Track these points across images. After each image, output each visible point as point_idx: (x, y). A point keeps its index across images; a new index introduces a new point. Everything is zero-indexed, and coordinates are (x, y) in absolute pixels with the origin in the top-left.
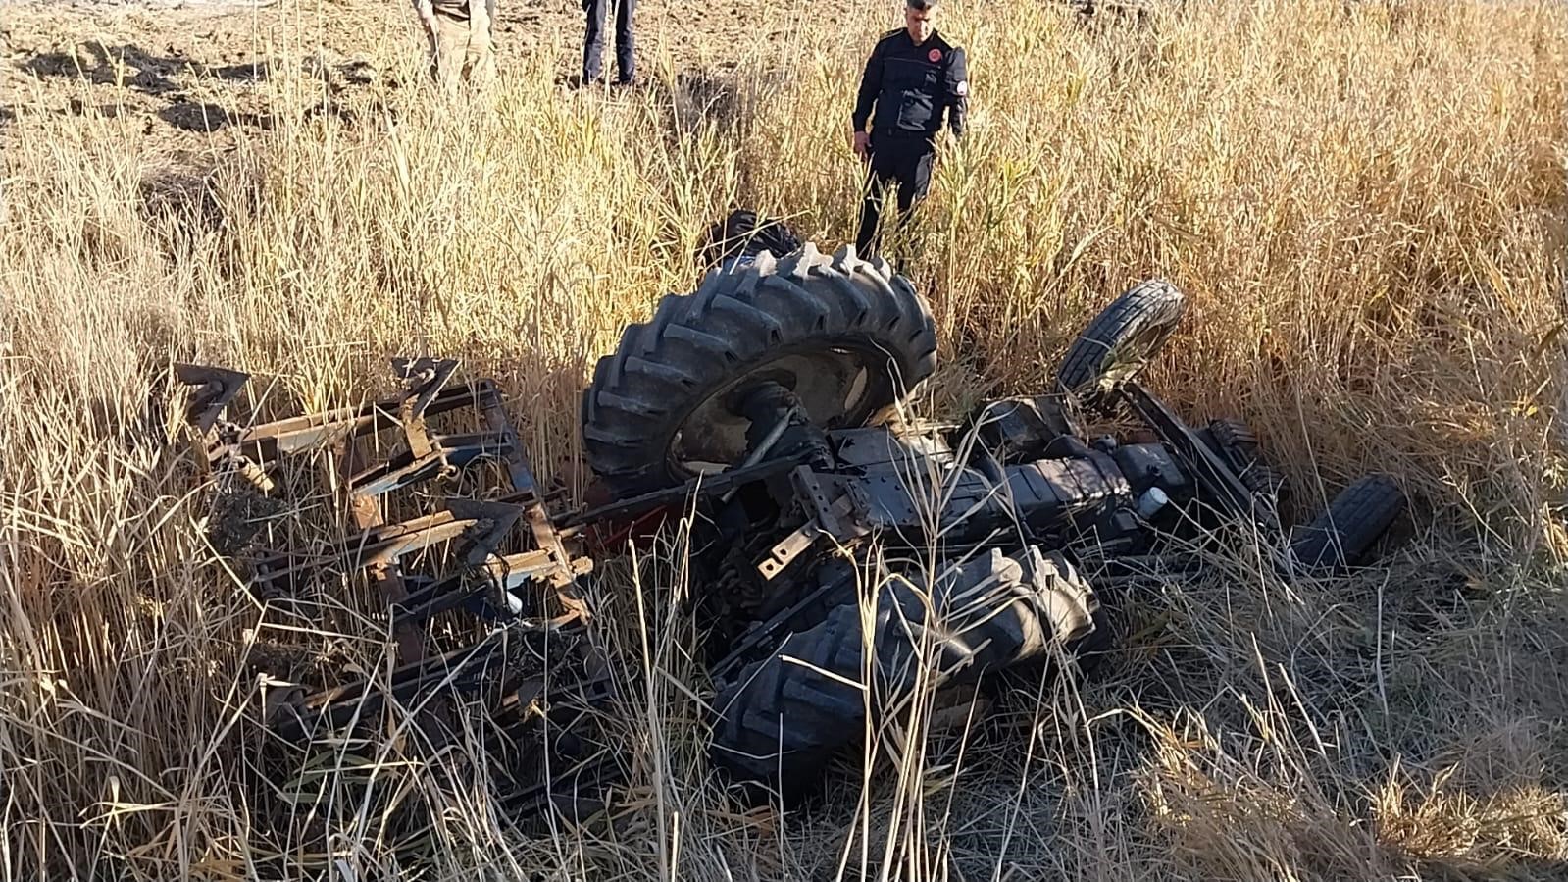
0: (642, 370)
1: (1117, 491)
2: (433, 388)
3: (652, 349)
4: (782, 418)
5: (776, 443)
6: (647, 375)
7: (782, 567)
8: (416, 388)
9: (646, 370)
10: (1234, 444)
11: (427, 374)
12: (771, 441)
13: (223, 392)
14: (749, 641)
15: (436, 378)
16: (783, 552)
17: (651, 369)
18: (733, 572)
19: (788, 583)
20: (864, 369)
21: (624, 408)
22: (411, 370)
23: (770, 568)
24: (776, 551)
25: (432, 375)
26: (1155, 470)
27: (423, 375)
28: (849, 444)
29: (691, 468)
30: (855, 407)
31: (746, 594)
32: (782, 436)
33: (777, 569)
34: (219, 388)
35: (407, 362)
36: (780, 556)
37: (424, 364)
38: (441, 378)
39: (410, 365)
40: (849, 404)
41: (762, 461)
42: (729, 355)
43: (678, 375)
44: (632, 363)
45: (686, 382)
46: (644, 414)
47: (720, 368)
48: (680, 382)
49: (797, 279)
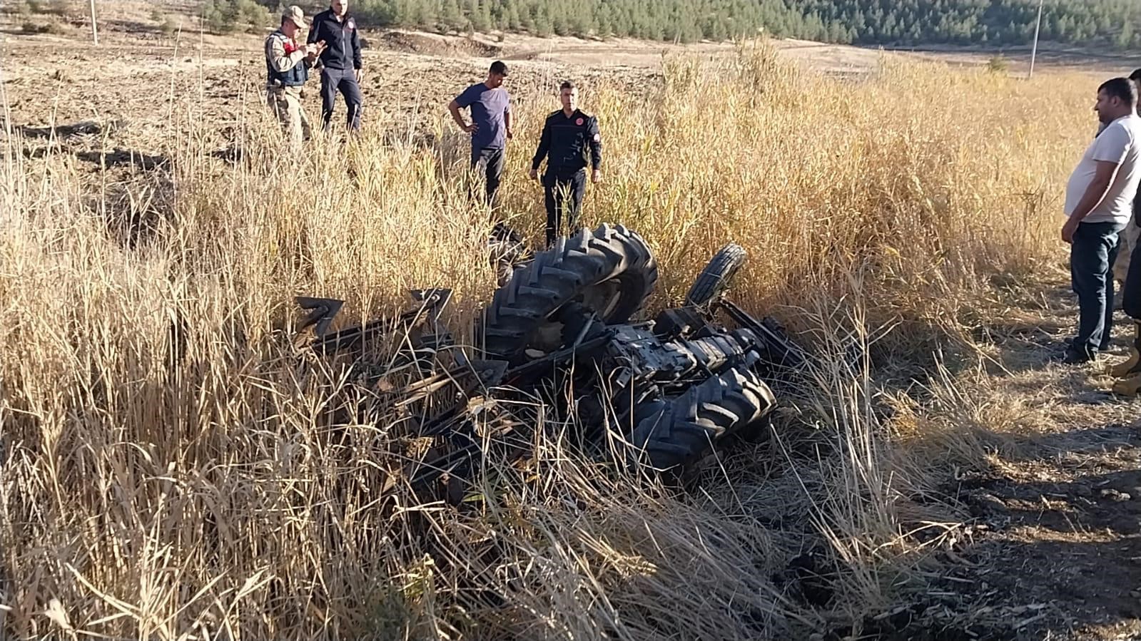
0: (530, 293)
1: (738, 352)
2: (440, 304)
3: (536, 281)
5: (589, 331)
6: (533, 295)
8: (430, 305)
11: (436, 297)
12: (586, 330)
13: (328, 312)
17: (535, 292)
20: (620, 292)
21: (519, 315)
22: (425, 296)
25: (439, 298)
26: (752, 341)
27: (433, 298)
28: (618, 331)
32: (590, 327)
38: (443, 300)
39: (423, 294)
40: (608, 312)
41: (582, 343)
42: (577, 282)
43: (552, 294)
44: (523, 290)
45: (555, 297)
46: (531, 317)
47: (572, 290)
48: (552, 298)
49: (607, 241)
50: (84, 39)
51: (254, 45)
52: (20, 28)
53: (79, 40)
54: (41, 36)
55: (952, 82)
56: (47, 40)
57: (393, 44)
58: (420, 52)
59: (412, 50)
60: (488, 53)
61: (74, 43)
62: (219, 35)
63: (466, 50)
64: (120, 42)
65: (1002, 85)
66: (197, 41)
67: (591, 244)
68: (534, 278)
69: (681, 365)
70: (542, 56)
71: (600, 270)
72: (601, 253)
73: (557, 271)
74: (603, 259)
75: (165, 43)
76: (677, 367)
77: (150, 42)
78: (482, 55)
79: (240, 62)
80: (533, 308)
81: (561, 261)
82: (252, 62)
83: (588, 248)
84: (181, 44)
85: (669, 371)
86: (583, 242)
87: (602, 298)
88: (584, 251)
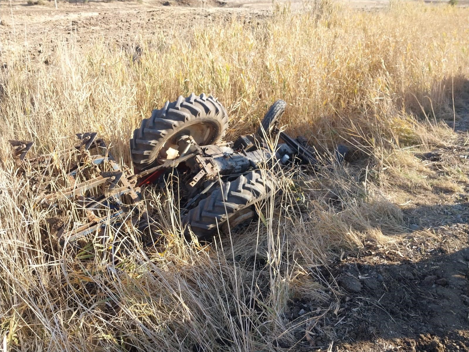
2: (91, 141)
4: (188, 144)
7: (196, 183)
8: (85, 141)
9: (151, 132)
10: (303, 142)
11: (88, 137)
12: (187, 150)
14: (188, 204)
15: (91, 138)
16: (196, 179)
19: (196, 189)
21: (144, 143)
22: (83, 137)
23: (192, 184)
24: (194, 178)
25: (90, 138)
26: (286, 150)
27: (87, 138)
28: (207, 149)
31: (184, 193)
32: (190, 148)
33: (195, 183)
34: (25, 147)
36: (196, 180)
37: (86, 135)
38: (93, 138)
39: (82, 135)
42: (174, 125)
43: (160, 132)
44: (146, 130)
45: (163, 134)
46: (151, 144)
47: (172, 130)
48: (161, 134)
49: (191, 103)
50: (52, 7)
51: (122, 6)
52: (26, 3)
53: (50, 7)
54: (35, 6)
55: (426, 10)
56: (38, 8)
57: (180, 3)
58: (192, 6)
59: (188, 6)
60: (221, 5)
61: (48, 8)
62: (107, 2)
63: (211, 4)
64: (67, 7)
65: (450, 11)
66: (98, 5)
67: (182, 105)
68: (151, 124)
69: (240, 165)
70: (245, 5)
71: (187, 119)
72: (187, 110)
73: (163, 120)
74: (188, 113)
75: (85, 7)
76: (237, 167)
77: (79, 7)
78: (218, 6)
79: (99, 14)
80: (152, 139)
81: (165, 115)
82: (105, 13)
83: (180, 108)
84: (91, 7)
85: (232, 170)
86: (177, 104)
87: (200, 132)
88: (178, 109)
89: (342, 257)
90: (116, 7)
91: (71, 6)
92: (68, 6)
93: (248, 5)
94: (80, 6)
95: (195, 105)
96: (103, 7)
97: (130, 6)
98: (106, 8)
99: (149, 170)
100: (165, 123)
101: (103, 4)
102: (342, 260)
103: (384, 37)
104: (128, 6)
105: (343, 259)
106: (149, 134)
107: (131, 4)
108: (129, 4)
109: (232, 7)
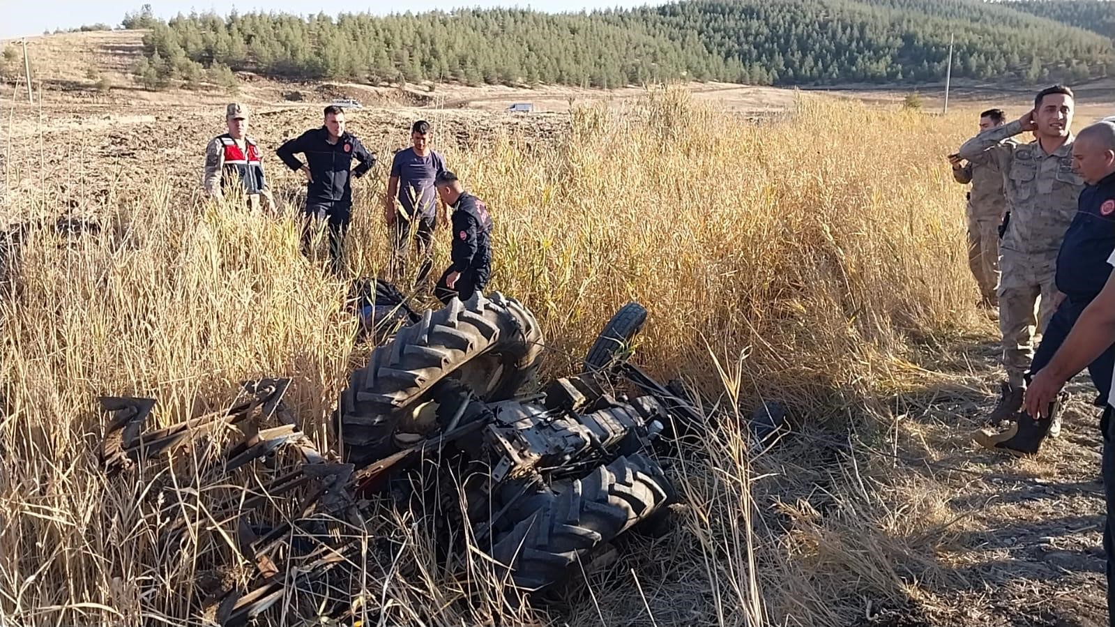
0: (391, 375)
1: (639, 424)
2: (276, 397)
3: (397, 361)
4: (463, 399)
5: (464, 414)
6: (394, 378)
8: (263, 399)
9: (394, 374)
11: (271, 389)
12: (461, 412)
13: (138, 413)
15: (277, 391)
16: (496, 476)
17: (398, 374)
18: (448, 498)
20: (502, 366)
21: (378, 400)
22: (258, 387)
24: (492, 475)
25: (274, 389)
26: (654, 411)
27: (268, 390)
28: (500, 410)
29: (401, 439)
30: (493, 389)
32: (466, 409)
33: (491, 487)
34: (136, 411)
35: (254, 383)
37: (266, 383)
38: (279, 391)
39: (256, 385)
40: (489, 387)
41: (456, 427)
42: (445, 361)
43: (416, 376)
44: (383, 371)
45: (420, 380)
46: (394, 402)
47: (440, 369)
48: (417, 380)
49: (480, 313)
50: (20, 99)
53: (15, 100)
57: (326, 96)
60: (422, 102)
61: (10, 102)
63: (398, 100)
64: (56, 101)
65: (917, 121)
66: (133, 98)
67: (460, 317)
68: (395, 359)
69: (572, 446)
70: (473, 104)
71: (471, 346)
72: (472, 327)
73: (422, 349)
74: (475, 334)
75: (101, 100)
76: (567, 448)
77: (86, 100)
78: (414, 105)
79: (157, 118)
80: (396, 391)
81: (426, 338)
82: (170, 118)
83: (456, 322)
84: (117, 101)
85: (557, 455)
86: (451, 315)
87: (483, 372)
88: (453, 325)
89: (868, 611)
90: (177, 103)
91: (66, 98)
92: (59, 99)
93: (479, 103)
94: (90, 99)
95: (486, 316)
96: (146, 102)
97: (210, 100)
98: (152, 103)
99: (387, 459)
100: (426, 357)
101: (145, 94)
102: (870, 619)
103: (806, 175)
104: (205, 99)
105: (872, 615)
106: (390, 378)
107: (212, 96)
108: (207, 96)
109: (446, 107)
